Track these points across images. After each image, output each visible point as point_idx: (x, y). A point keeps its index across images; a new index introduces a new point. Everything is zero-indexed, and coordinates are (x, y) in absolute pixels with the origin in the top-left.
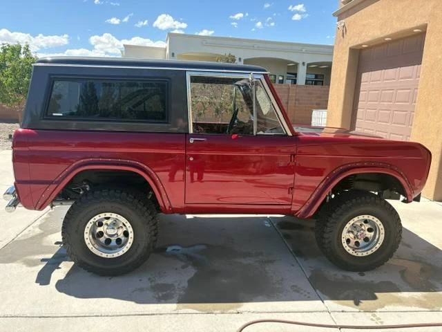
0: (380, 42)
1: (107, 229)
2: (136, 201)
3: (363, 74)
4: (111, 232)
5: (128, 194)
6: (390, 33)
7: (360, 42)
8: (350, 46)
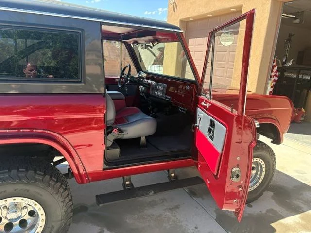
0: (202, 17)
1: (7, 213)
2: (47, 177)
3: (190, 40)
4: (12, 216)
5: (35, 171)
6: (213, 10)
7: (188, 16)
8: (180, 18)
